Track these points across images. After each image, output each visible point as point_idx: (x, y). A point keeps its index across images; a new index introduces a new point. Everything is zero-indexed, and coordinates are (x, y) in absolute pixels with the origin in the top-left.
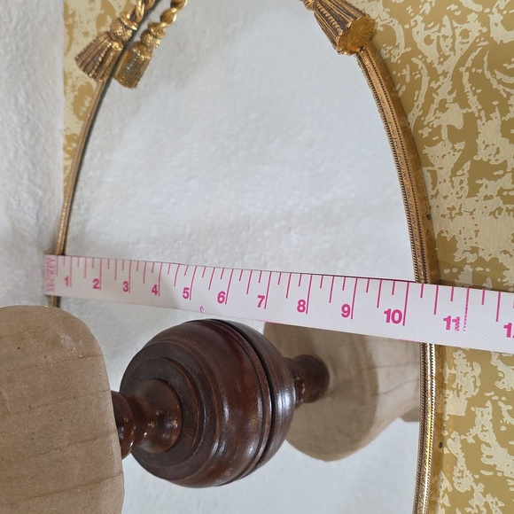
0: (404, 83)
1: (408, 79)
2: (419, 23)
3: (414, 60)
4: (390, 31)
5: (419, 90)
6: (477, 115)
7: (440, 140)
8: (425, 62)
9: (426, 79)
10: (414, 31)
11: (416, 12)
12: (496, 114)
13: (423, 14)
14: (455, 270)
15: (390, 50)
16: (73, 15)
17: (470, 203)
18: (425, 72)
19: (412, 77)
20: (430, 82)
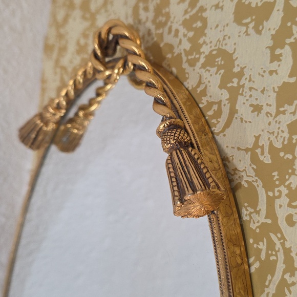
0: (258, 258)
1: (263, 256)
2: (283, 195)
3: (272, 236)
4: (252, 189)
5: (273, 276)
8: (283, 245)
9: (280, 266)
10: (278, 202)
11: (282, 181)
13: (289, 187)
15: (251, 213)
18: (281, 256)
19: (268, 256)
20: (285, 272)
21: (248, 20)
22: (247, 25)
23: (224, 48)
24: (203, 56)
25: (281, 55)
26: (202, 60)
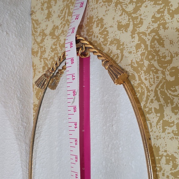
0: (139, 92)
1: (140, 92)
2: (143, 73)
3: (142, 85)
4: (133, 75)
5: (144, 95)
6: (163, 105)
7: (152, 112)
8: (145, 86)
9: (146, 92)
10: (141, 76)
11: (142, 69)
12: (169, 105)
13: (144, 71)
14: (160, 158)
15: (134, 82)
16: (35, 66)
17: (163, 135)
18: (145, 89)
19: (141, 91)
20: (147, 93)
21: (123, 29)
22: (122, 30)
23: (116, 38)
24: (109, 42)
25: (135, 36)
26: (109, 43)
